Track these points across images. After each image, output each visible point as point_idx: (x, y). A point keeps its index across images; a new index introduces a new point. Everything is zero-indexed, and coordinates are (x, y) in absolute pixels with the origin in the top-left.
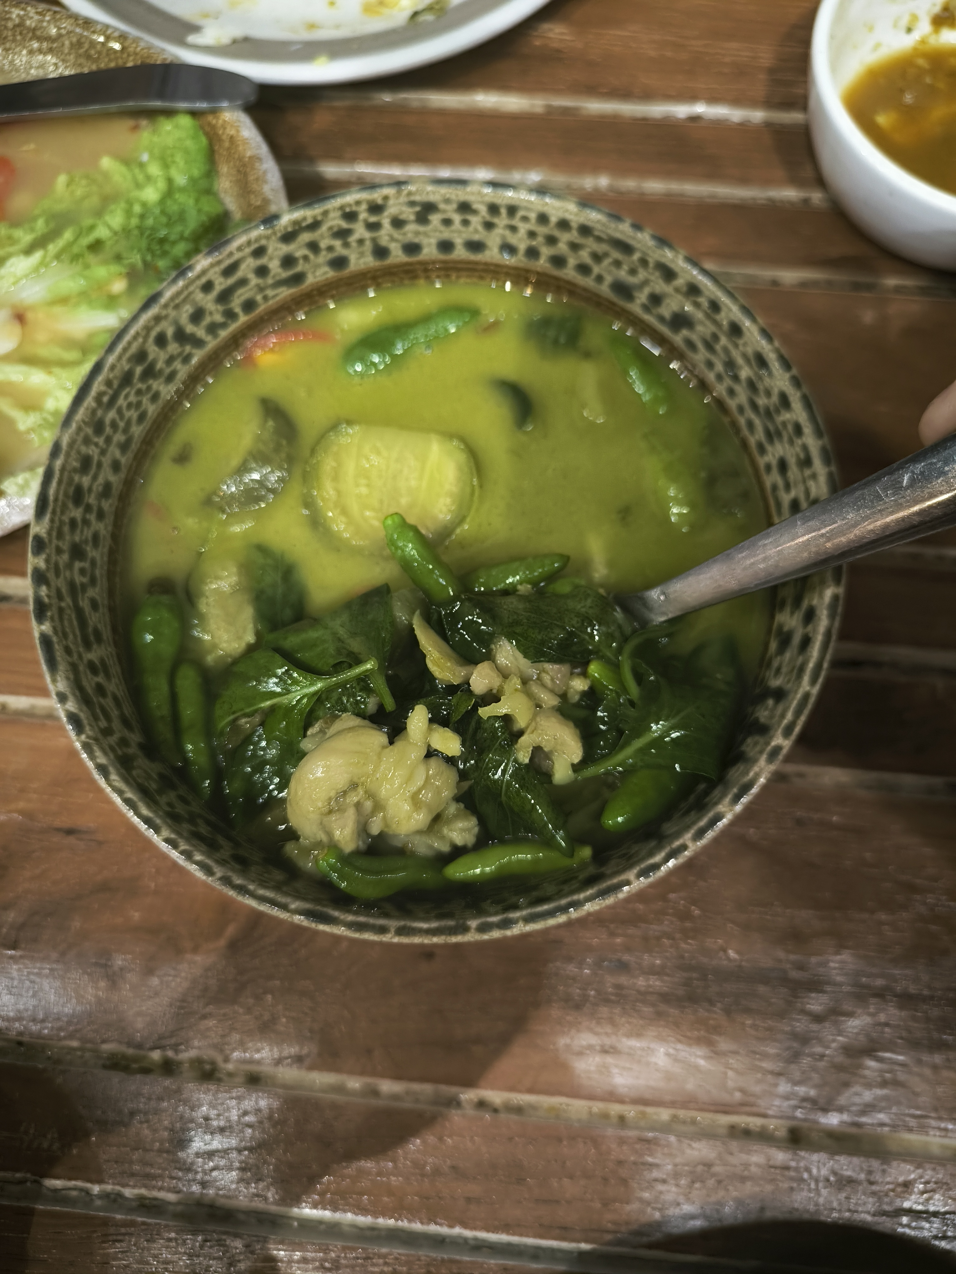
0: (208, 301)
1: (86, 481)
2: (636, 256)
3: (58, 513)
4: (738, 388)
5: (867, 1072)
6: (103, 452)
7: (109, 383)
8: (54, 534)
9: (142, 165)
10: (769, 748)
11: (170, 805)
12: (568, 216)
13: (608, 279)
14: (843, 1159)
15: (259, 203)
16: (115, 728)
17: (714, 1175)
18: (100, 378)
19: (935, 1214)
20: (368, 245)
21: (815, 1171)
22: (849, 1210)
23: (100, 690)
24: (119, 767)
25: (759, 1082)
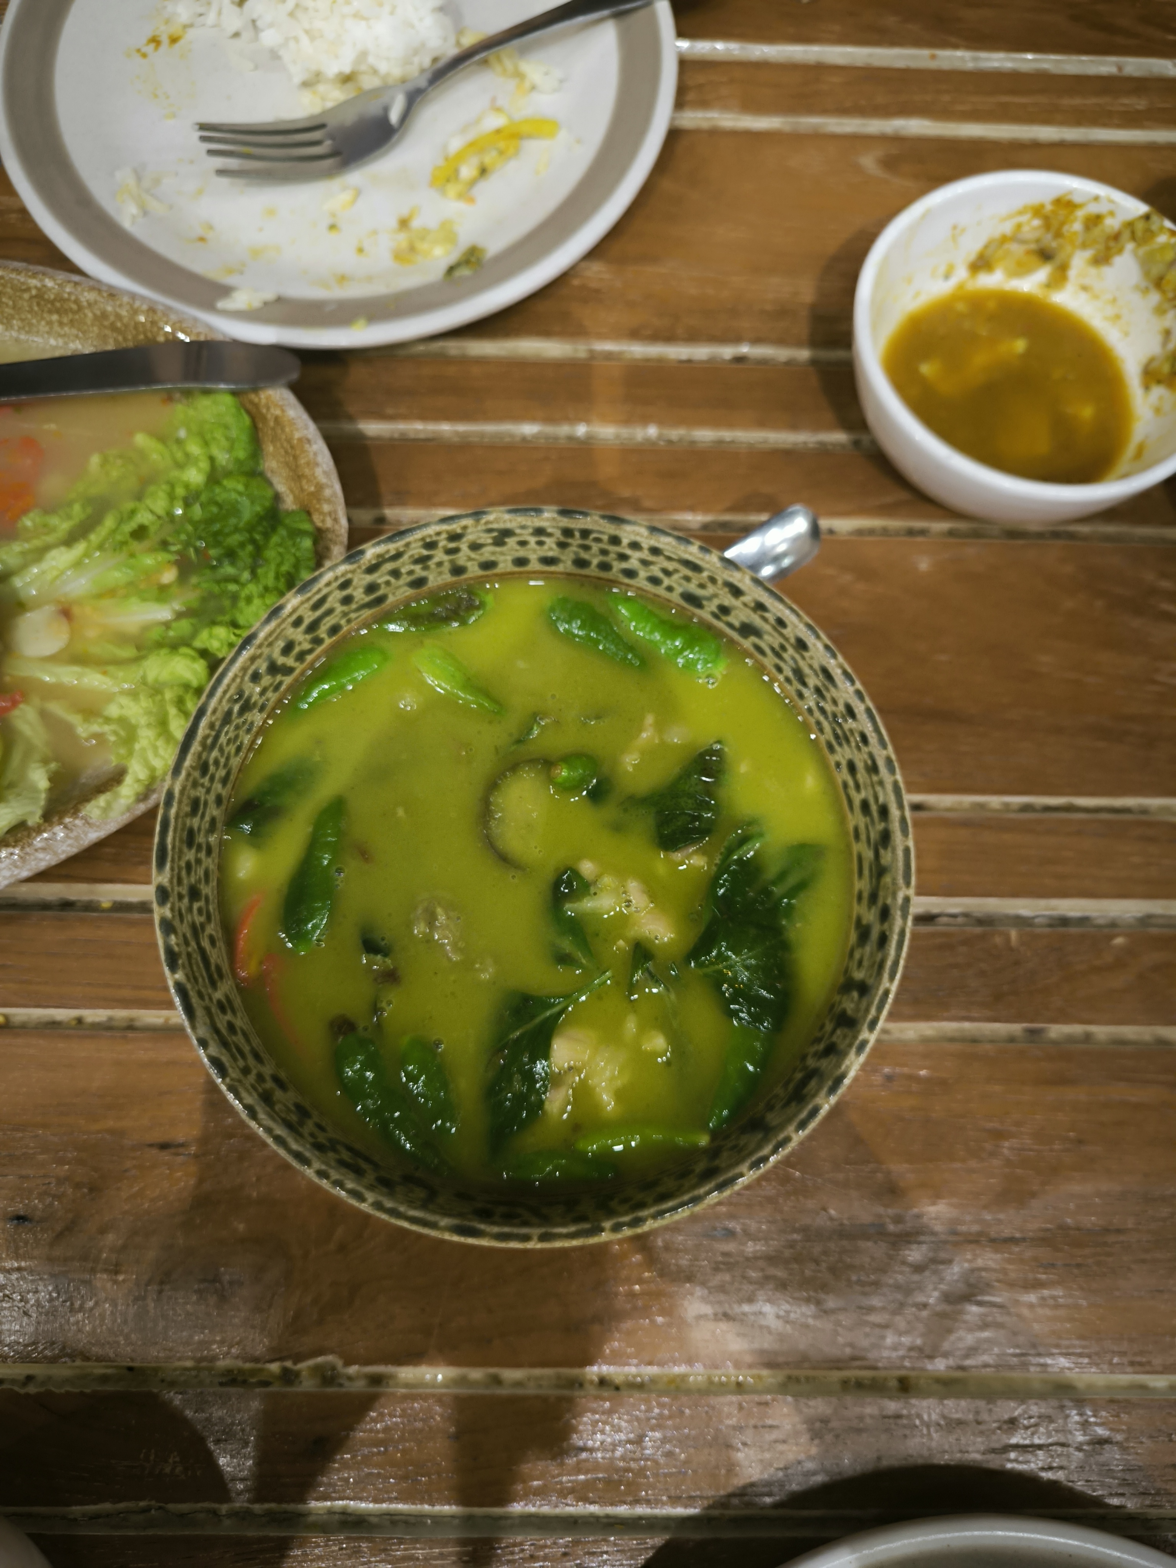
0: (299, 635)
1: (195, 822)
2: (705, 574)
3: (176, 860)
4: (806, 692)
5: (968, 1317)
6: (208, 791)
7: (211, 726)
8: (175, 881)
9: (179, 442)
10: (857, 1042)
11: (312, 1135)
12: (638, 539)
13: (679, 590)
14: (950, 1403)
15: (312, 489)
16: (251, 1066)
17: (831, 1430)
18: (204, 723)
19: (1040, 1447)
20: (447, 566)
21: (926, 1417)
22: (961, 1451)
23: (231, 1027)
24: (263, 1105)
25: (867, 1335)
